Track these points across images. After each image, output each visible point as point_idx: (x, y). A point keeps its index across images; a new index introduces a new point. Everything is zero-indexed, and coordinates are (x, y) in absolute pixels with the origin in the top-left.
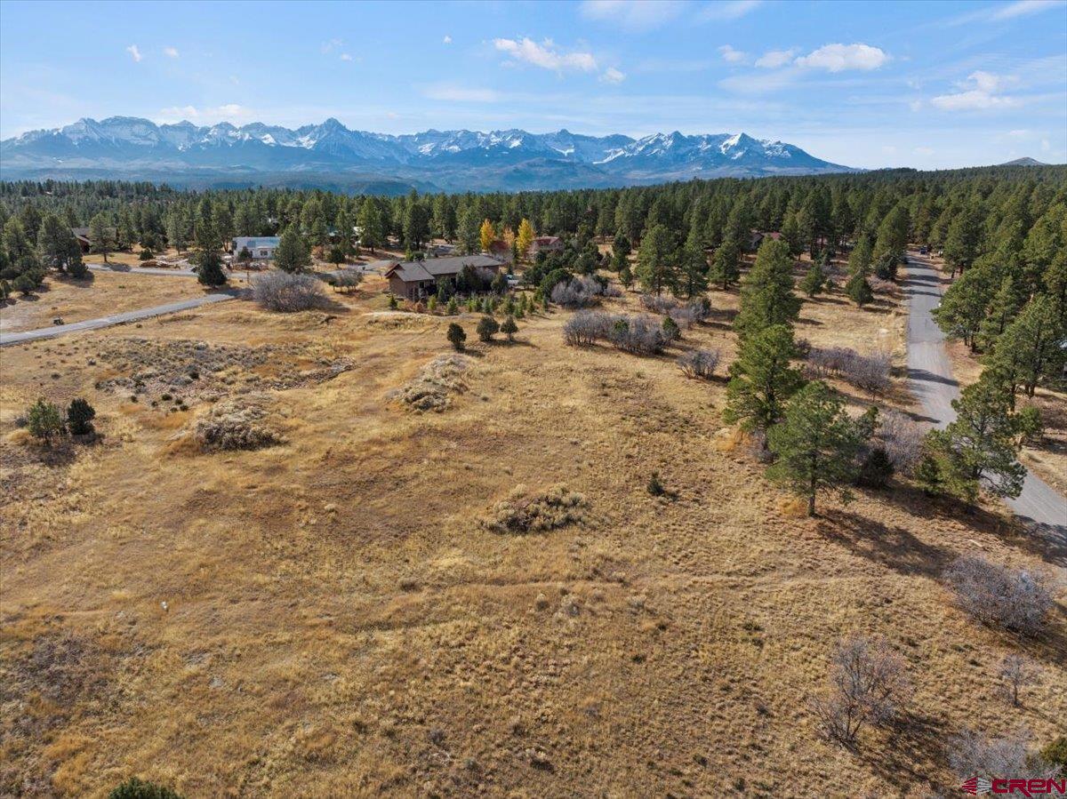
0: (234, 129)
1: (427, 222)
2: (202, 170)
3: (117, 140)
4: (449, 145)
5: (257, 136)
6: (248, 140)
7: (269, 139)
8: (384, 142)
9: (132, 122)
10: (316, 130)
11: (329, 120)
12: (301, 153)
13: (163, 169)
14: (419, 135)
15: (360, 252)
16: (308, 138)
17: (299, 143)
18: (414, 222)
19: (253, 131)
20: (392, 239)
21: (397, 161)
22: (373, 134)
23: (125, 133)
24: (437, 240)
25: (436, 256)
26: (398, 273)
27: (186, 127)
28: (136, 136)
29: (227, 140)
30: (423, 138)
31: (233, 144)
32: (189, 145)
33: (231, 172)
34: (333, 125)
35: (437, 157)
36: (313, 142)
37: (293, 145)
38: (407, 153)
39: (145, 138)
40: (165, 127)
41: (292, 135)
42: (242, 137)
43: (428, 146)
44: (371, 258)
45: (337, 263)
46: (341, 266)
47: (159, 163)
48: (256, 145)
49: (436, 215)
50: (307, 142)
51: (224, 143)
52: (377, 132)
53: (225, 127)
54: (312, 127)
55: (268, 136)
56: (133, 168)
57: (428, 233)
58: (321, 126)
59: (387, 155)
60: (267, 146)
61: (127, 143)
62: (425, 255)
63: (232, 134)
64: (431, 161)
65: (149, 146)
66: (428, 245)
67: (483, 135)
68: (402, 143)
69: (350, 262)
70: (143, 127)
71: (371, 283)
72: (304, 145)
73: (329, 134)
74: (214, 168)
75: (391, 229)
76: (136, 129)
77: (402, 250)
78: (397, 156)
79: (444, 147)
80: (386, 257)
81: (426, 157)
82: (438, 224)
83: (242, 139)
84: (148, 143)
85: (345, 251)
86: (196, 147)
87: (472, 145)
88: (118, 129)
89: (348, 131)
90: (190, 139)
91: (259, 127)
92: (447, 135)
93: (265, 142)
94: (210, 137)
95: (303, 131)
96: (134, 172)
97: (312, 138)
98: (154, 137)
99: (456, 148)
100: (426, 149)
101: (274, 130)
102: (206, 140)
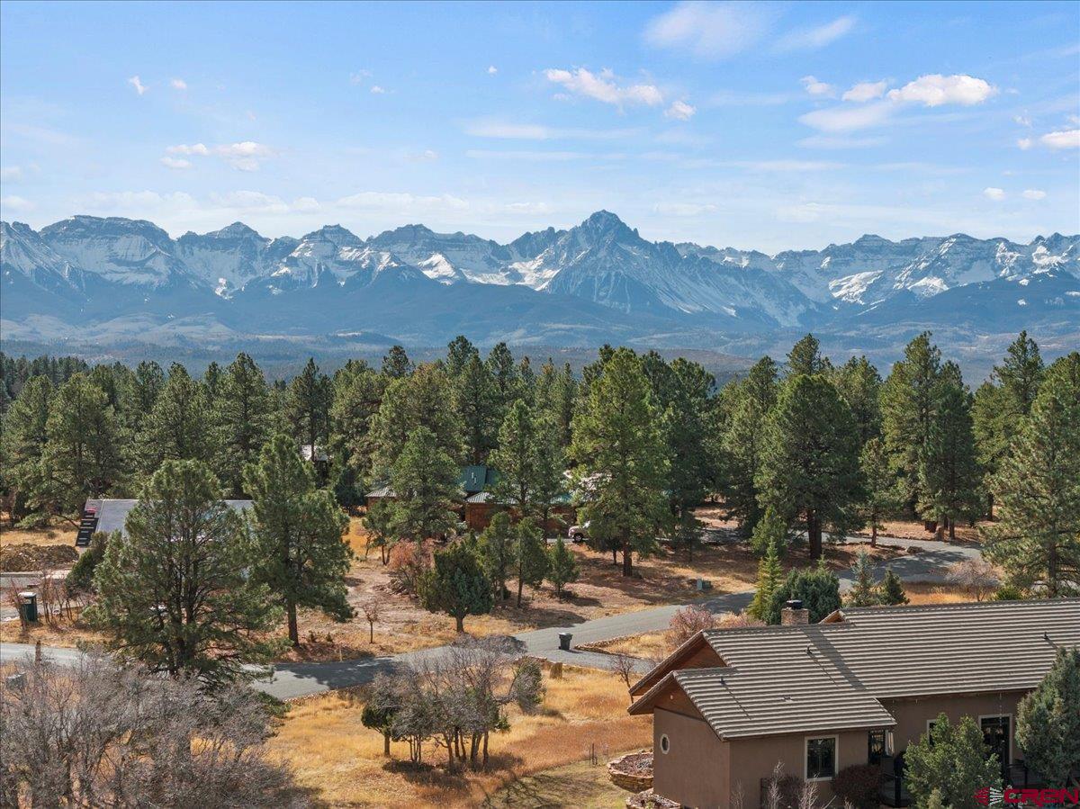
0: (354, 242)
1: (856, 450)
2: (268, 343)
3: (73, 273)
4: (917, 275)
5: (410, 260)
6: (388, 269)
7: (439, 267)
8: (737, 272)
9: (113, 229)
10: (561, 241)
11: (596, 217)
12: (519, 300)
13: (170, 344)
14: (832, 251)
15: (567, 569)
16: (539, 261)
17: (516, 276)
18: (806, 447)
19: (401, 248)
20: (714, 520)
21: (772, 321)
22: (711, 250)
23: (93, 257)
24: (892, 526)
25: (895, 596)
26: (695, 685)
27: (239, 239)
28: (119, 262)
29: (334, 269)
30: (844, 257)
31: (350, 281)
32: (241, 283)
33: (335, 349)
34: (606, 228)
35: (881, 306)
36: (550, 273)
37: (499, 279)
38: (800, 298)
39: (141, 267)
40: (190, 240)
41: (497, 254)
42: (374, 261)
43: (855, 279)
44: (614, 594)
45: (459, 616)
46: (473, 624)
47: (164, 328)
48: (406, 281)
49: (890, 429)
50: (534, 274)
51: (326, 277)
52: (720, 246)
53: (335, 236)
54: (551, 235)
55: (437, 258)
56: (100, 340)
57: (862, 496)
58: (574, 231)
59: (747, 304)
60: (434, 283)
61: (95, 280)
62: (846, 586)
63: (347, 254)
64: (865, 319)
65: (144, 288)
66: (857, 546)
67: (1012, 247)
68: (788, 273)
69: (521, 611)
70: (138, 240)
71: (577, 720)
72: (528, 281)
73: (592, 253)
74: (293, 339)
75: (711, 478)
76: (123, 246)
77: (745, 562)
78: (771, 308)
79: (901, 281)
80: (674, 592)
81: (849, 308)
82: (897, 462)
83: (371, 268)
84: (144, 278)
85: (506, 561)
86: (258, 289)
87: (980, 275)
88: (78, 247)
89: (645, 245)
90: (246, 267)
91: (416, 237)
92: (911, 248)
93: (429, 273)
94: (293, 262)
95: (528, 245)
96: (101, 350)
97: (548, 263)
98: (160, 265)
99: (935, 284)
100: (852, 286)
101: (456, 244)
102: (284, 270)
